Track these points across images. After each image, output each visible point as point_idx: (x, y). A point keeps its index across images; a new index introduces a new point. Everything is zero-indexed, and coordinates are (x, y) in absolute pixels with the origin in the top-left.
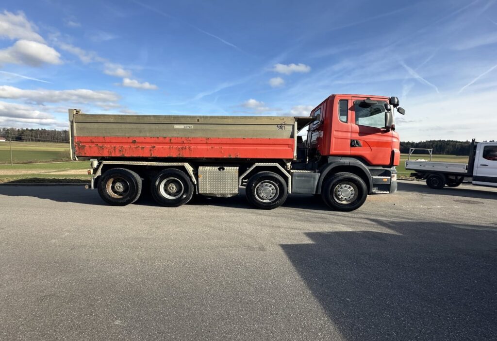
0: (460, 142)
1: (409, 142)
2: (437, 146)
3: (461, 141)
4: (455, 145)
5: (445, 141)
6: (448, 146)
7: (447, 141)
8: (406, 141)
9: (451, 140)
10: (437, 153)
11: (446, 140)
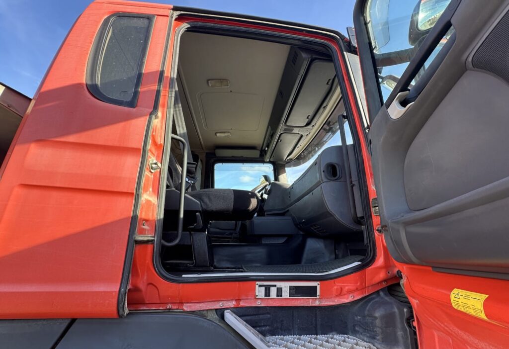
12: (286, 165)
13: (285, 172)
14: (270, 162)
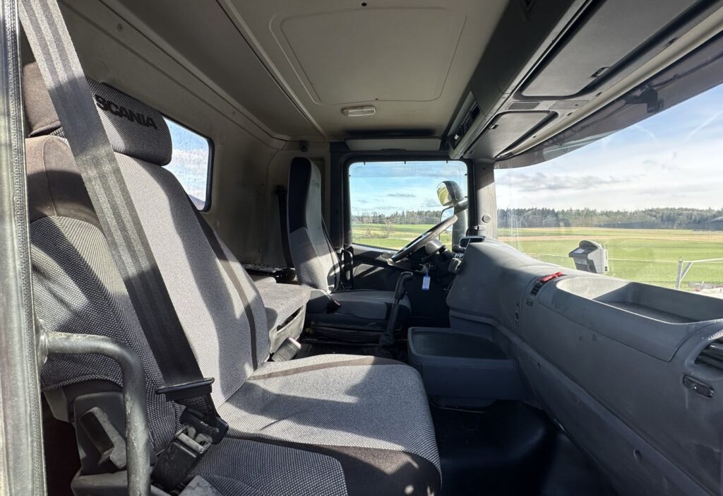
0: (698, 210)
1: (618, 211)
2: (662, 217)
3: (700, 209)
4: (692, 215)
5: (675, 209)
6: (681, 217)
7: (679, 209)
8: (615, 210)
9: (684, 207)
10: (662, 226)
11: (677, 208)
12: (497, 164)
13: (492, 179)
14: (461, 159)
